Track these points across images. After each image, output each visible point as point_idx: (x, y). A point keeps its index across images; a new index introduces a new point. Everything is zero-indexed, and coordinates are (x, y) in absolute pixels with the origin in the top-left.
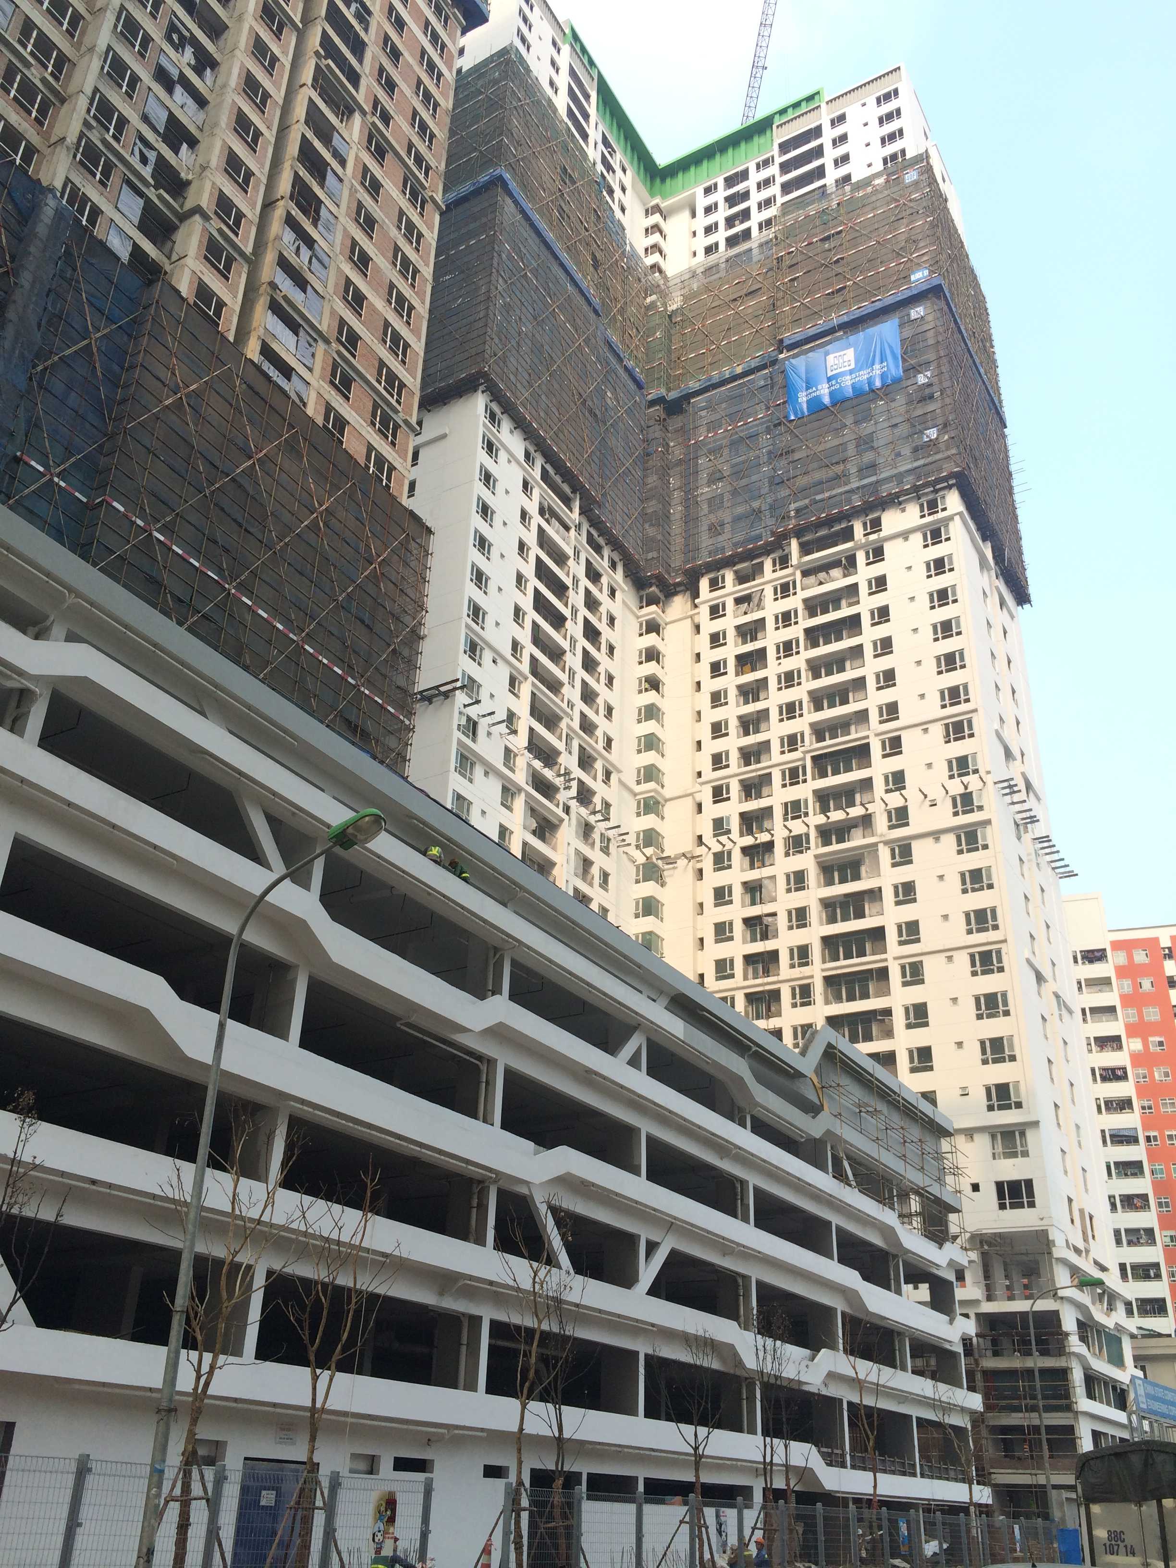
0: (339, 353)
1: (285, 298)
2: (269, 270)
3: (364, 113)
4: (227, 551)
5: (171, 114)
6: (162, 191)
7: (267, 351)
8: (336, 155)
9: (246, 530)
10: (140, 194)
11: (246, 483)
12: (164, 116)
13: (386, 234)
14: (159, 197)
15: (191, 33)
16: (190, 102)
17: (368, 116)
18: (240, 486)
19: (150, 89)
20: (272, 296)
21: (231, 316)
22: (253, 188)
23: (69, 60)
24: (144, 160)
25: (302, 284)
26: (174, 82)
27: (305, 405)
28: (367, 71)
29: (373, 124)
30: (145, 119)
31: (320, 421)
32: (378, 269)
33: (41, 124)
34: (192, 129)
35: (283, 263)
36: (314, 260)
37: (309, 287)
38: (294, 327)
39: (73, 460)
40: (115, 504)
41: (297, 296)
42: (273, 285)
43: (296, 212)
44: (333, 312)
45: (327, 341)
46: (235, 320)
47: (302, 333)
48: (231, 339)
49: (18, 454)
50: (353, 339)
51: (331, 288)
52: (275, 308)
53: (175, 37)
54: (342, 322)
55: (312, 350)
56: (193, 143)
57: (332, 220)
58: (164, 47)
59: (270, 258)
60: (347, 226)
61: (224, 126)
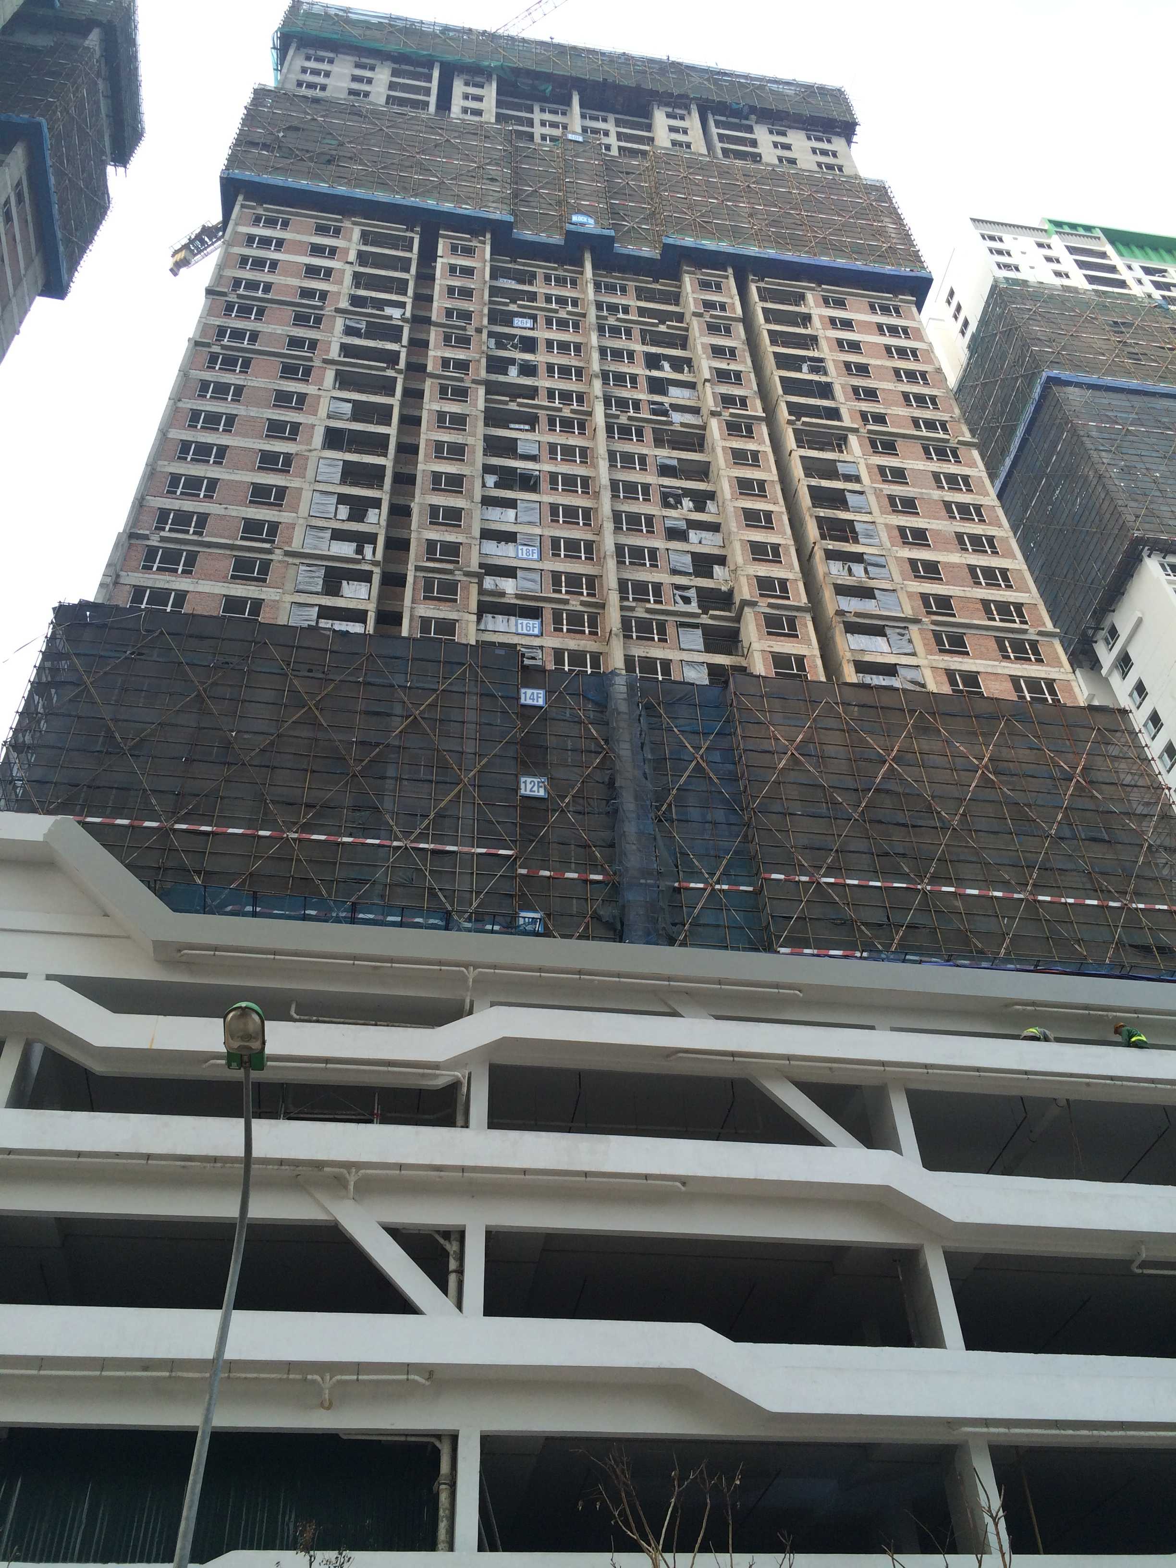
0: (934, 623)
1: (857, 615)
2: (832, 603)
3: (855, 431)
4: (904, 855)
5: (693, 554)
6: (711, 612)
7: (862, 667)
8: (848, 478)
9: (913, 826)
10: (695, 626)
11: (892, 786)
12: (688, 559)
13: (929, 501)
14: (713, 617)
15: (682, 489)
16: (704, 534)
17: (861, 430)
18: (887, 792)
19: (667, 550)
20: (844, 622)
21: (814, 661)
22: (784, 554)
23: (596, 576)
24: (687, 600)
25: (867, 593)
26: (684, 531)
27: (923, 686)
28: (842, 400)
29: (870, 432)
30: (675, 572)
31: (947, 689)
32: (937, 532)
33: (596, 634)
34: (716, 551)
35: (842, 590)
36: (870, 568)
37: (876, 591)
38: (878, 631)
39: (724, 862)
40: (774, 876)
41: (868, 606)
42: (840, 613)
43: (831, 545)
44: (910, 595)
45: (917, 621)
46: (819, 662)
47: (888, 631)
48: (823, 679)
49: (676, 885)
50: (944, 603)
51: (897, 577)
52: (852, 628)
53: (671, 500)
54: (925, 597)
55: (907, 637)
56: (722, 560)
57: (871, 527)
58: (665, 514)
59: (828, 594)
60: (887, 521)
61: (735, 530)
